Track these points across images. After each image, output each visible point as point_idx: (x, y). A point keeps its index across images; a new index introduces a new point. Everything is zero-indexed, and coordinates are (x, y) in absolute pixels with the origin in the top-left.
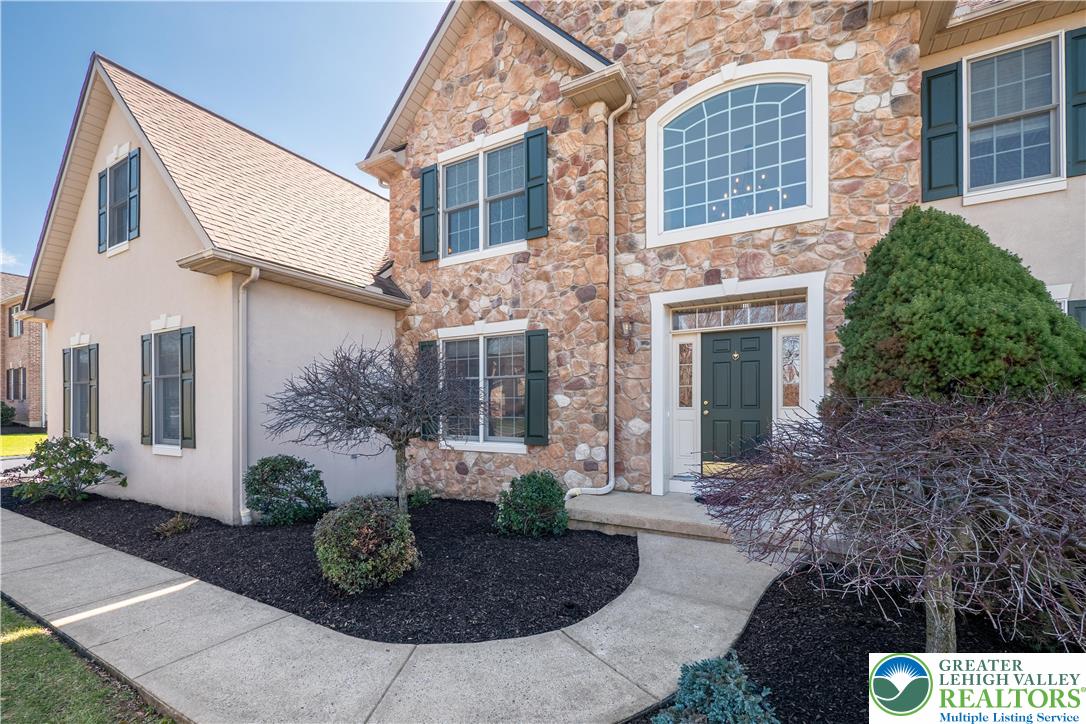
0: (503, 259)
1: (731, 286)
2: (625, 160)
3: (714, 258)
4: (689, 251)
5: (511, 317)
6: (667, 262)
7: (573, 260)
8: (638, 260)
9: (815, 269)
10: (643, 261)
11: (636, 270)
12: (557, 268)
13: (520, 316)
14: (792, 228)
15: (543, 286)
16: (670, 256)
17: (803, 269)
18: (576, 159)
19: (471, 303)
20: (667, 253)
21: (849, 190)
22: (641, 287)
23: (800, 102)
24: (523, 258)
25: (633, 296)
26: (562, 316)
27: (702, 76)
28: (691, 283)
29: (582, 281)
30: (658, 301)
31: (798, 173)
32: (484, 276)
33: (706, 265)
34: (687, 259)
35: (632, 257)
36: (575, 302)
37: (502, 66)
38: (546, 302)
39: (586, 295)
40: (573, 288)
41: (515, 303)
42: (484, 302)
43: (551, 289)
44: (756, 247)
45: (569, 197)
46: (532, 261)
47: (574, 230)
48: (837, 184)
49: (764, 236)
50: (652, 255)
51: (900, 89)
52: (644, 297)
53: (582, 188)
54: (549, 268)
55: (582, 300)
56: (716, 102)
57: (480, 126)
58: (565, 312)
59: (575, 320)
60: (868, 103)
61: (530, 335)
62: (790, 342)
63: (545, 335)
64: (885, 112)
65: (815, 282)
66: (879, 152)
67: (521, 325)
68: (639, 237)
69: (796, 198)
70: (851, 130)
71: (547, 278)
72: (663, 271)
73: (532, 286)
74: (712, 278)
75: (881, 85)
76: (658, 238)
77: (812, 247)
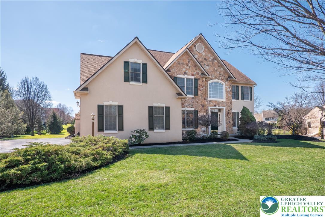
0: (190, 98)
1: (217, 107)
2: (206, 87)
3: (215, 103)
5: (191, 108)
7: (201, 100)
9: (224, 107)
10: (207, 102)
11: (207, 103)
12: (199, 101)
13: (193, 108)
14: (223, 101)
15: (197, 103)
18: (201, 85)
19: (184, 104)
20: (210, 101)
21: (227, 98)
23: (222, 86)
24: (193, 98)
26: (199, 109)
27: (214, 79)
28: (213, 106)
29: (202, 103)
30: (209, 108)
31: (223, 95)
32: (187, 99)
34: (212, 103)
36: (201, 107)
37: (189, 65)
38: (197, 106)
39: (203, 106)
40: (201, 105)
41: (192, 105)
42: (187, 104)
43: (198, 104)
44: (219, 103)
45: (200, 90)
46: (195, 99)
47: (201, 96)
50: (209, 101)
51: (231, 89)
52: (208, 107)
53: (202, 90)
54: (198, 101)
55: (202, 107)
56: (215, 83)
57: (185, 73)
59: (201, 109)
60: (228, 89)
61: (195, 111)
62: (219, 114)
63: (197, 111)
64: (230, 91)
65: (224, 108)
66: (229, 95)
67: (193, 109)
68: (207, 98)
69: (222, 98)
70: (227, 92)
71: (197, 102)
72: (210, 104)
73: (195, 103)
74: (215, 106)
75: (229, 88)
76: (209, 99)
77: (224, 104)
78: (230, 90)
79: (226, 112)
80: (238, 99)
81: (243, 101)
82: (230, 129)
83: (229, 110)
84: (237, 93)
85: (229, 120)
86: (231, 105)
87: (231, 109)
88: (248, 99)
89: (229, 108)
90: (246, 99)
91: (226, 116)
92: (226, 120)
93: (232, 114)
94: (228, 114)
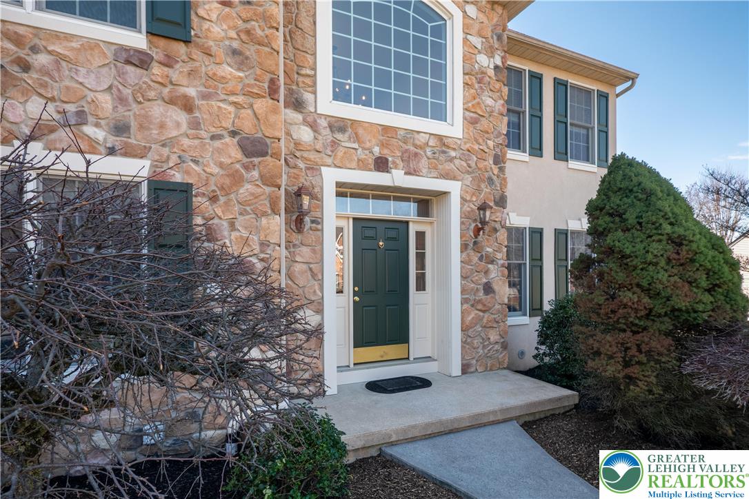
0: (93, 46)
1: (398, 178)
3: (383, 145)
4: (361, 131)
5: (112, 151)
6: (339, 136)
7: (233, 93)
8: (305, 122)
9: (454, 178)
10: (313, 126)
11: (305, 135)
12: (205, 97)
13: (132, 153)
14: (440, 138)
15: (182, 117)
16: (342, 130)
17: (446, 176)
20: (338, 125)
21: (474, 122)
22: (312, 156)
24: (140, 60)
25: (302, 165)
26: (215, 170)
28: (362, 165)
29: (247, 126)
30: (330, 177)
31: (440, 91)
32: (39, 60)
33: (376, 150)
34: (357, 139)
35: (299, 117)
36: (236, 154)
38: (186, 142)
39: (254, 148)
40: (233, 134)
41: (120, 129)
42: (38, 109)
43: (195, 125)
44: (416, 146)
46: (157, 70)
47: (235, 52)
48: (467, 113)
49: (422, 139)
50: (323, 123)
51: (498, 60)
52: (314, 168)
54: (192, 92)
55: (247, 153)
58: (221, 165)
59: (237, 180)
60: (483, 60)
61: (159, 187)
62: (421, 236)
63: (185, 190)
64: (491, 72)
65: (454, 188)
66: (489, 102)
67: (134, 169)
68: (308, 97)
69: (439, 113)
70: (473, 76)
71: (187, 106)
72: (335, 144)
73: (157, 110)
74: (381, 165)
75: (490, 52)
76: (325, 103)
77: (451, 160)
78: (496, 67)
79: (465, 216)
80: (537, 151)
81: (562, 164)
82: (494, 336)
83: (483, 208)
84: (532, 116)
85: (487, 272)
86: (502, 169)
87: (501, 202)
88: (587, 159)
89: (486, 189)
90: (577, 158)
91: (464, 247)
92: (463, 277)
93: (502, 236)
94: (477, 231)
